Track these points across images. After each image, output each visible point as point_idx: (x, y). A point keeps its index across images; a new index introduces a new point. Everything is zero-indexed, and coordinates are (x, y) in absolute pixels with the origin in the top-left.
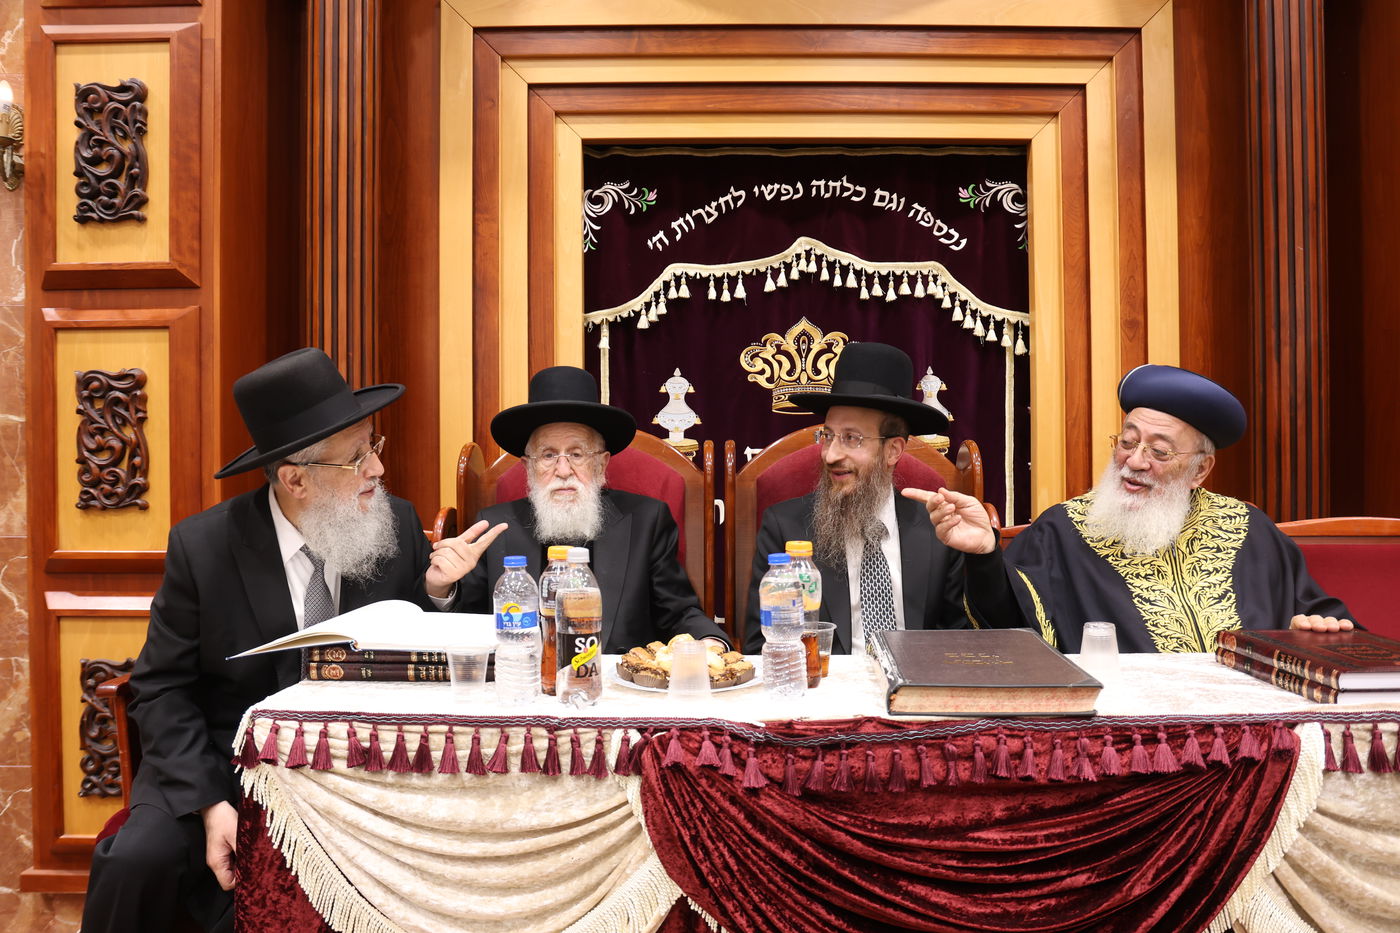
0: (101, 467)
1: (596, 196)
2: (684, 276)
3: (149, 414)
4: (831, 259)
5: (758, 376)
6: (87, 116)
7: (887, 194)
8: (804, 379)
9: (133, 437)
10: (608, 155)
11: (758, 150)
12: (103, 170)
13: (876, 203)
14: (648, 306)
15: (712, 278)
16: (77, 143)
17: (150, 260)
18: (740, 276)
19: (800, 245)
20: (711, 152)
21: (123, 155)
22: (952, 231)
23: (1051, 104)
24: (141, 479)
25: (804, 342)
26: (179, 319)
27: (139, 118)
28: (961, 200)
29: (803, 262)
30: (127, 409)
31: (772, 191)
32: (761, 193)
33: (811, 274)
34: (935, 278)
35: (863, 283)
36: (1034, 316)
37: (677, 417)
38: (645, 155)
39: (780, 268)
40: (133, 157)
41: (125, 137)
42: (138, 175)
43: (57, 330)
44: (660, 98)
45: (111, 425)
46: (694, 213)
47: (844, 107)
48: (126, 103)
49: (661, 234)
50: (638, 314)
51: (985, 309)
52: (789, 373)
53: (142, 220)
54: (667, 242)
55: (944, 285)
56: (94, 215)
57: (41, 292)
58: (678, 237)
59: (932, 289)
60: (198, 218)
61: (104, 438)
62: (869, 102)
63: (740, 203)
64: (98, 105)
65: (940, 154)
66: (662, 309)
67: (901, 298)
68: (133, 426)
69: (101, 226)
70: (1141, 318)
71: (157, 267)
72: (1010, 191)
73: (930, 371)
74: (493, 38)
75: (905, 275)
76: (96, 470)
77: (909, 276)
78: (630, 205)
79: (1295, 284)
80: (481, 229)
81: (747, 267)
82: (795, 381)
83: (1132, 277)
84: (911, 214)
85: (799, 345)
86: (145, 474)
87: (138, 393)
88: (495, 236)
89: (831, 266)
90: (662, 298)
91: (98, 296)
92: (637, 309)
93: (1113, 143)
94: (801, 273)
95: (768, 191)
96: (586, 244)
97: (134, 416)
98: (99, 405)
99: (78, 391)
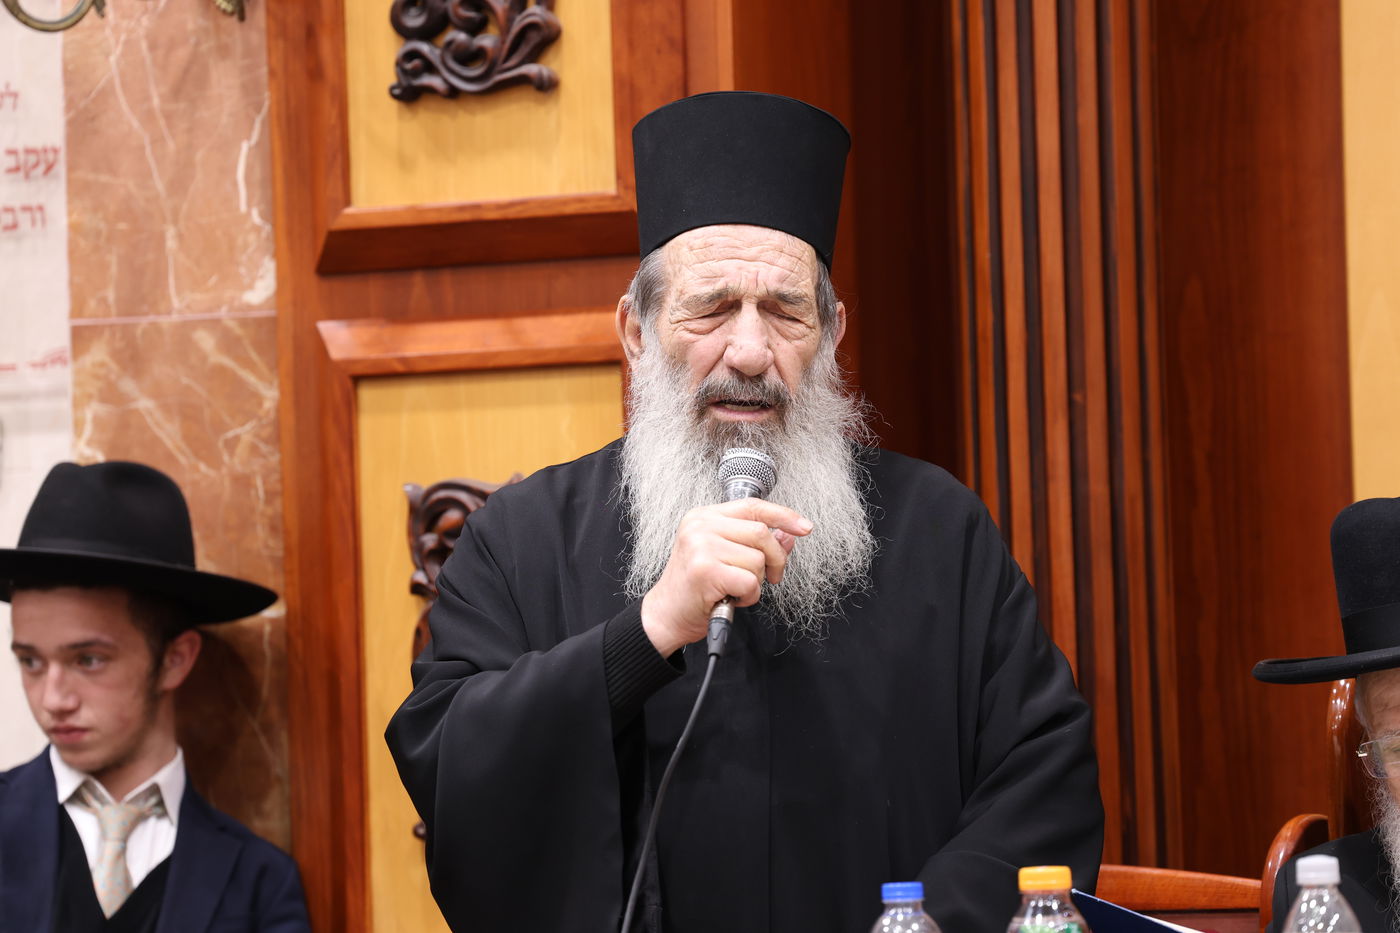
17: (574, 190)
43: (358, 379)
53: (547, 87)
56: (434, 81)
57: (311, 280)
60: (680, 71)
69: (451, 105)
71: (590, 208)
91: (449, 283)
99: (414, 535)
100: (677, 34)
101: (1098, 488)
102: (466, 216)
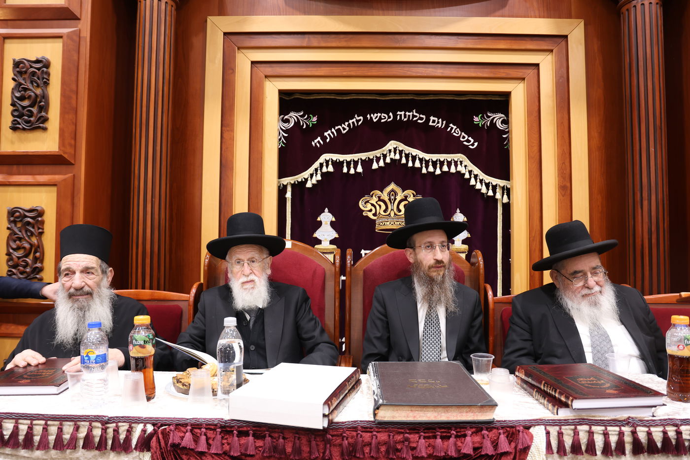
0: (19, 258)
1: (286, 119)
2: (331, 160)
3: (45, 230)
4: (407, 152)
5: (368, 213)
6: (19, 75)
7: (436, 119)
8: (392, 214)
9: (36, 242)
10: (292, 98)
11: (370, 96)
12: (26, 103)
13: (431, 124)
14: (312, 175)
15: (345, 162)
16: (13, 89)
17: (49, 150)
18: (360, 161)
19: (391, 145)
20: (345, 97)
21: (36, 96)
22: (470, 138)
23: (521, 74)
24: (40, 264)
25: (392, 195)
26: (63, 180)
27: (45, 76)
28: (475, 122)
29: (392, 153)
30: (33, 228)
31: (377, 117)
32: (371, 118)
33: (396, 160)
34: (461, 162)
35: (424, 165)
36: (513, 183)
37: (326, 233)
38: (312, 98)
39: (380, 157)
40: (41, 96)
41: (38, 86)
42: (43, 106)
44: (319, 69)
45: (25, 236)
46: (336, 128)
47: (414, 74)
48: (39, 69)
49: (319, 139)
50: (306, 180)
51: (487, 179)
52: (385, 211)
53: (45, 129)
54: (322, 143)
55: (466, 166)
56: (20, 126)
58: (328, 140)
59: (459, 168)
60: (74, 128)
61: (21, 242)
62: (427, 72)
63: (360, 123)
64: (24, 70)
65: (464, 99)
66: (319, 178)
67: (443, 173)
68: (36, 236)
69: (24, 132)
70: (568, 185)
71: (52, 154)
72: (500, 118)
73: (458, 211)
74: (234, 38)
75: (446, 161)
76: (16, 259)
77: (447, 161)
78: (303, 123)
79: (650, 168)
80: (225, 135)
81: (364, 156)
82: (388, 215)
84: (449, 129)
85: (390, 197)
86: (42, 261)
87: (40, 219)
88: (232, 139)
89: (407, 156)
90: (319, 172)
91: (21, 168)
92: (306, 177)
93: (553, 94)
94: (391, 159)
95: (375, 117)
96: (280, 144)
97: (37, 231)
98: (19, 225)
99: (8, 217)
100: (75, 122)
101: (156, 217)
102: (25, 154)
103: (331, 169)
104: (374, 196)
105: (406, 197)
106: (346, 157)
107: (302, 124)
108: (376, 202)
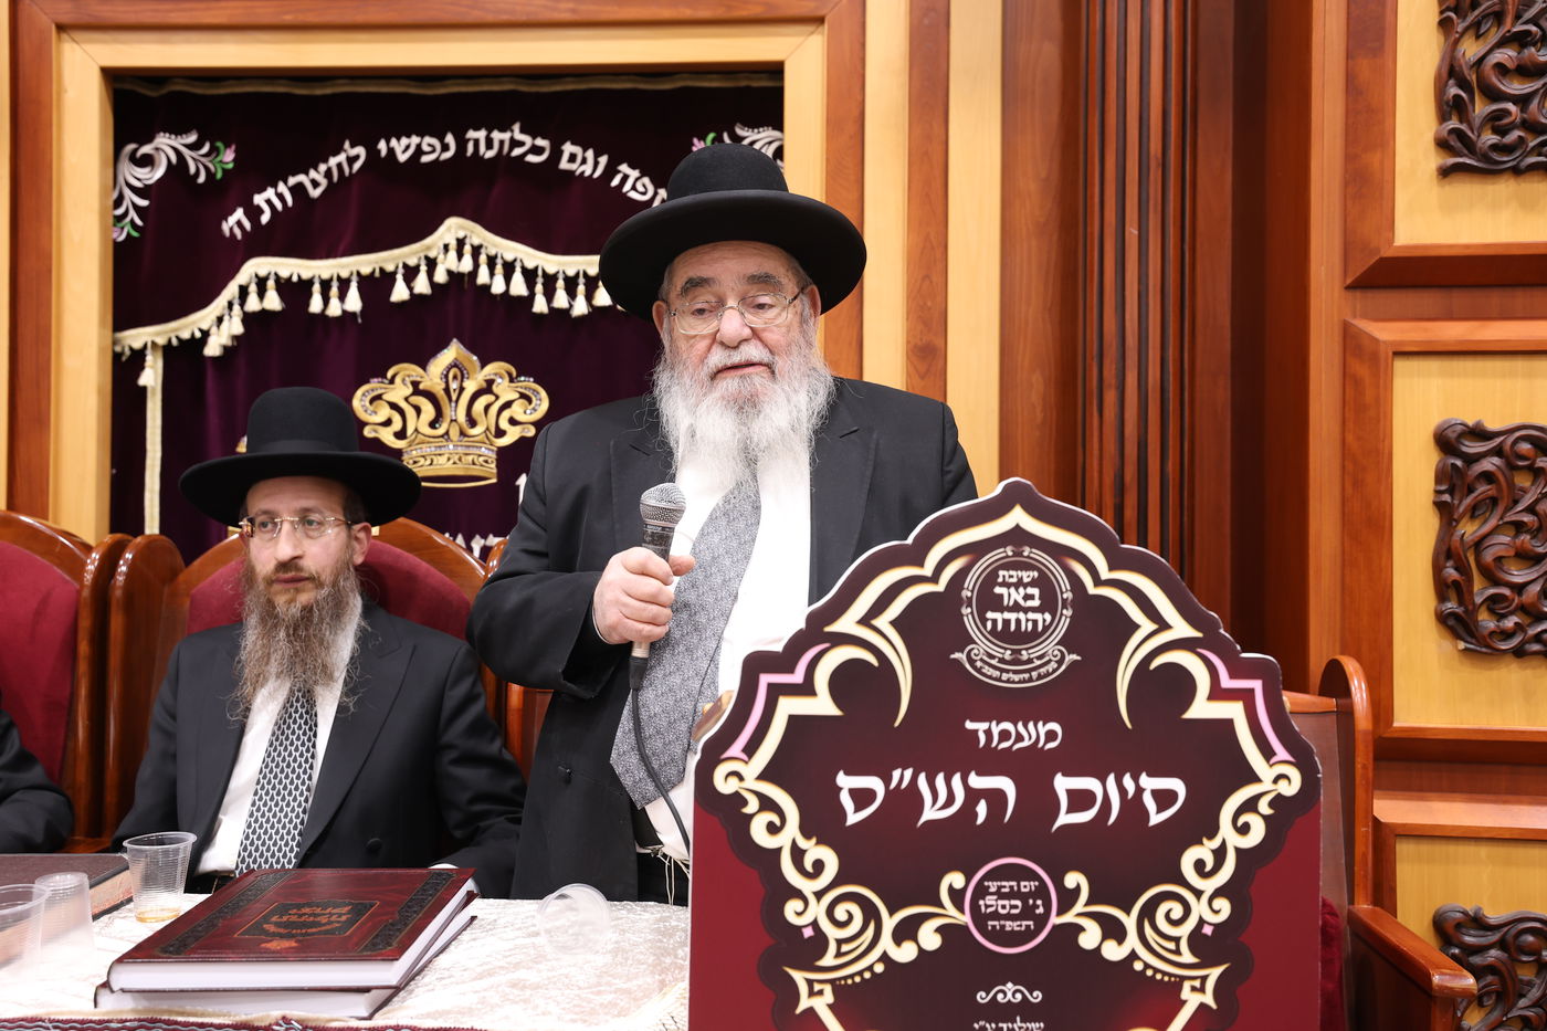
1: (143, 155)
2: (272, 276)
4: (492, 252)
5: (380, 428)
7: (577, 150)
8: (454, 433)
10: (167, 91)
13: (564, 165)
14: (220, 320)
15: (315, 280)
18: (355, 278)
19: (449, 229)
20: (319, 87)
25: (455, 377)
29: (453, 254)
31: (408, 147)
32: (391, 151)
33: (461, 275)
35: (539, 288)
38: (223, 92)
39: (419, 266)
49: (239, 214)
50: (206, 334)
52: (433, 425)
54: (247, 225)
58: (265, 218)
63: (357, 166)
66: (238, 327)
67: (595, 311)
70: (939, 342)
72: (770, 143)
78: (197, 169)
81: (366, 263)
82: (442, 436)
83: (927, 277)
84: (616, 182)
85: (447, 383)
89: (491, 262)
90: (236, 308)
92: (205, 326)
94: (450, 272)
95: (403, 147)
96: (124, 227)
103: (273, 302)
104: (398, 380)
105: (490, 383)
106: (319, 268)
107: (192, 170)
108: (406, 399)
